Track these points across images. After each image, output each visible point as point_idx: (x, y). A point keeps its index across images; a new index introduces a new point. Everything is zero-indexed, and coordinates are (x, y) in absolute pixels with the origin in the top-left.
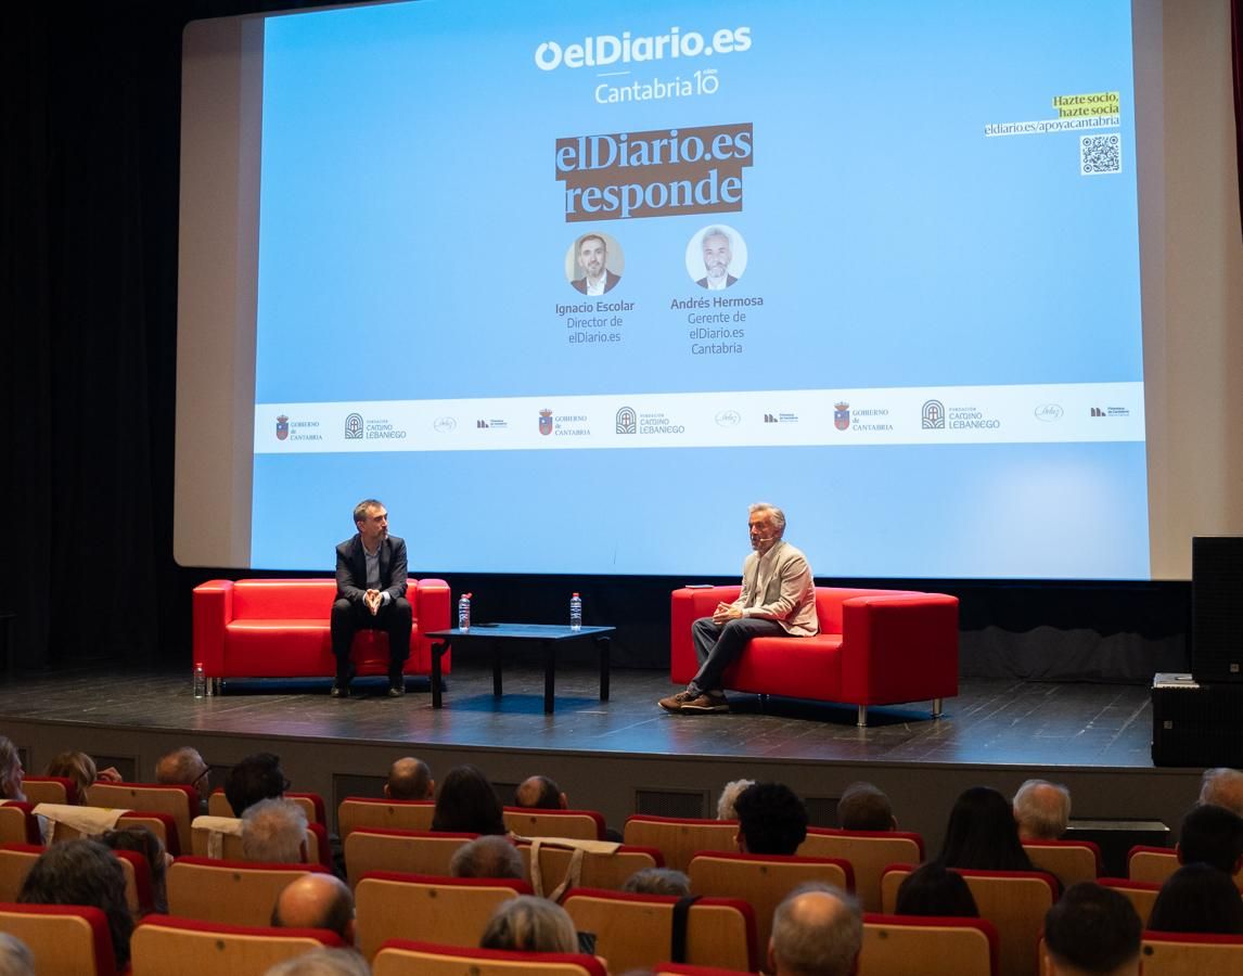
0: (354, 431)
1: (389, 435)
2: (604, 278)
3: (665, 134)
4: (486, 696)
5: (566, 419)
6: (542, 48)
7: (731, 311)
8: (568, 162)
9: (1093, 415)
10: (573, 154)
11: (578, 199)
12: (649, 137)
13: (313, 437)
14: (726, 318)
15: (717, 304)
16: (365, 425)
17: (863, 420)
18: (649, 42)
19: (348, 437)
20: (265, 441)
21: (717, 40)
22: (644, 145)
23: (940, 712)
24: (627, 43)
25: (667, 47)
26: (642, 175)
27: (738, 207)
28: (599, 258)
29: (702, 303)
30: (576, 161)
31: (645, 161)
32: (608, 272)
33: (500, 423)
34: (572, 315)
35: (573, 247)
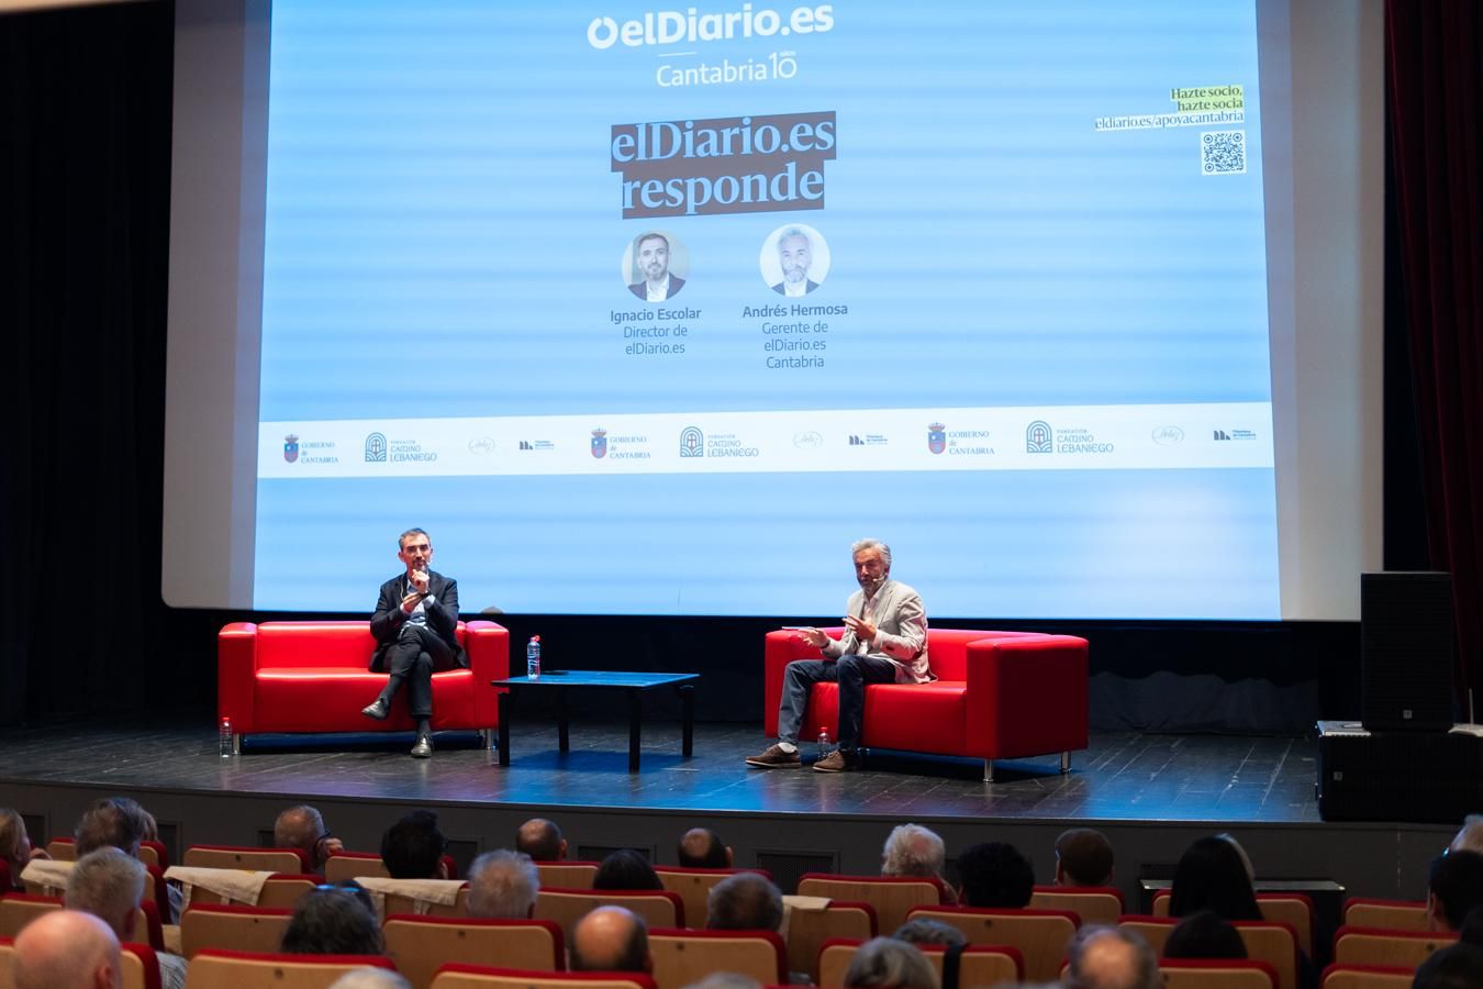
0: (376, 453)
1: (417, 458)
2: (666, 282)
3: (736, 122)
4: (551, 752)
5: (622, 440)
6: (596, 24)
7: (811, 320)
8: (625, 151)
9: (1216, 438)
10: (630, 142)
11: (636, 193)
12: (719, 124)
13: (328, 460)
14: (806, 328)
15: (796, 313)
16: (389, 446)
17: (962, 443)
18: (717, 19)
19: (368, 459)
20: (270, 463)
21: (795, 18)
22: (713, 134)
23: (1069, 767)
24: (692, 20)
25: (738, 26)
26: (711, 167)
27: (818, 204)
28: (661, 259)
29: (779, 311)
30: (634, 150)
31: (714, 152)
32: (670, 274)
33: (547, 444)
34: (631, 324)
35: (631, 247)
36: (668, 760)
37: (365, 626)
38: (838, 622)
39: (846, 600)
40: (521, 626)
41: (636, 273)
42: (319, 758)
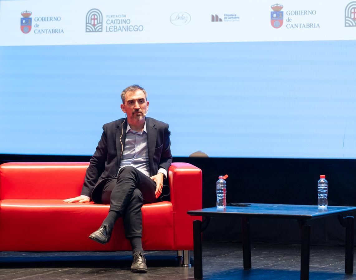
0: (94, 25)
1: (127, 29)
4: (236, 270)
5: (296, 13)
16: (105, 19)
19: (88, 31)
33: (233, 17)
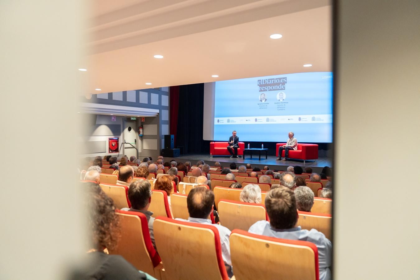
1: (233, 122)
2: (265, 100)
3: (274, 79)
7: (283, 104)
8: (259, 83)
10: (260, 82)
11: (261, 88)
13: (223, 122)
14: (283, 105)
17: (303, 120)
19: (227, 122)
20: (216, 123)
22: (271, 81)
23: (315, 161)
26: (270, 85)
27: (284, 89)
33: (249, 120)
34: (260, 105)
35: (260, 95)
36: (264, 159)
37: (227, 142)
38: (286, 143)
39: (287, 140)
40: (246, 143)
41: (261, 98)
42: (222, 158)
